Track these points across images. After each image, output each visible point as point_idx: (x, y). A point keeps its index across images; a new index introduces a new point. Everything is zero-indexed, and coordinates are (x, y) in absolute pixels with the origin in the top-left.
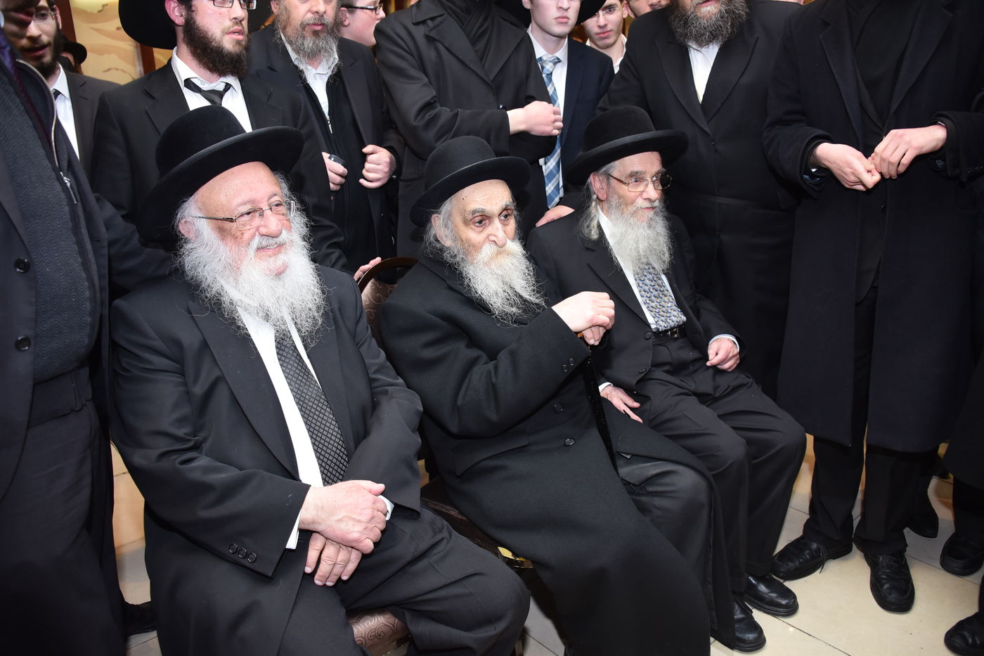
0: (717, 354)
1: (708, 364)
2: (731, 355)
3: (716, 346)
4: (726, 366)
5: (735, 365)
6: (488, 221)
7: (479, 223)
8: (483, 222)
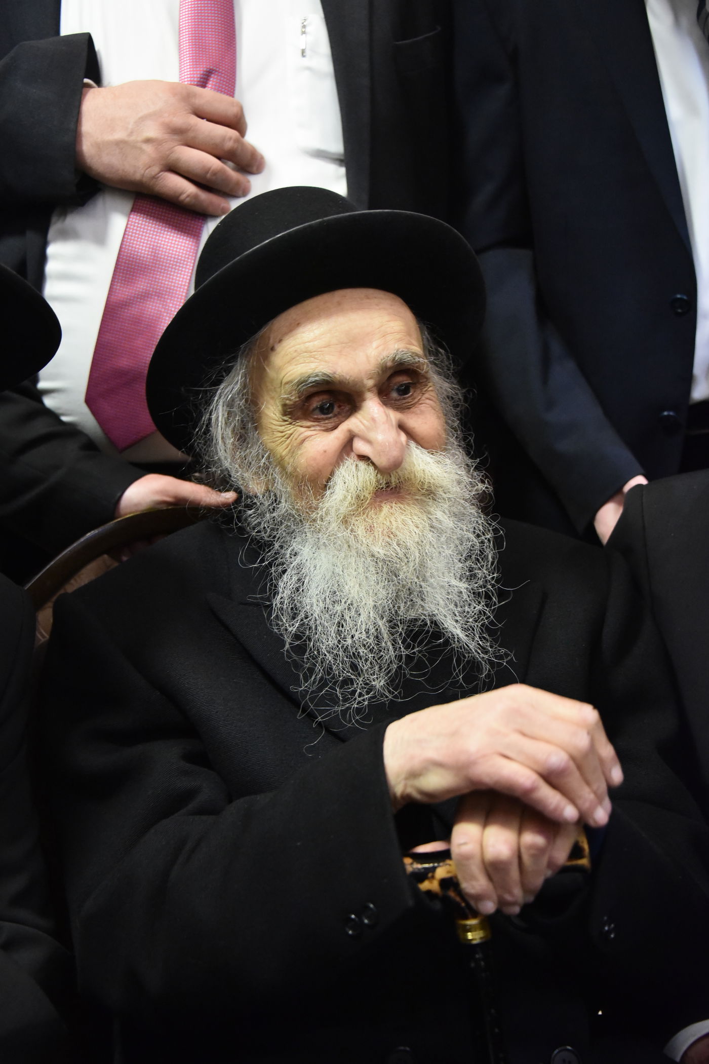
6: (347, 408)
7: (325, 410)
8: (336, 409)
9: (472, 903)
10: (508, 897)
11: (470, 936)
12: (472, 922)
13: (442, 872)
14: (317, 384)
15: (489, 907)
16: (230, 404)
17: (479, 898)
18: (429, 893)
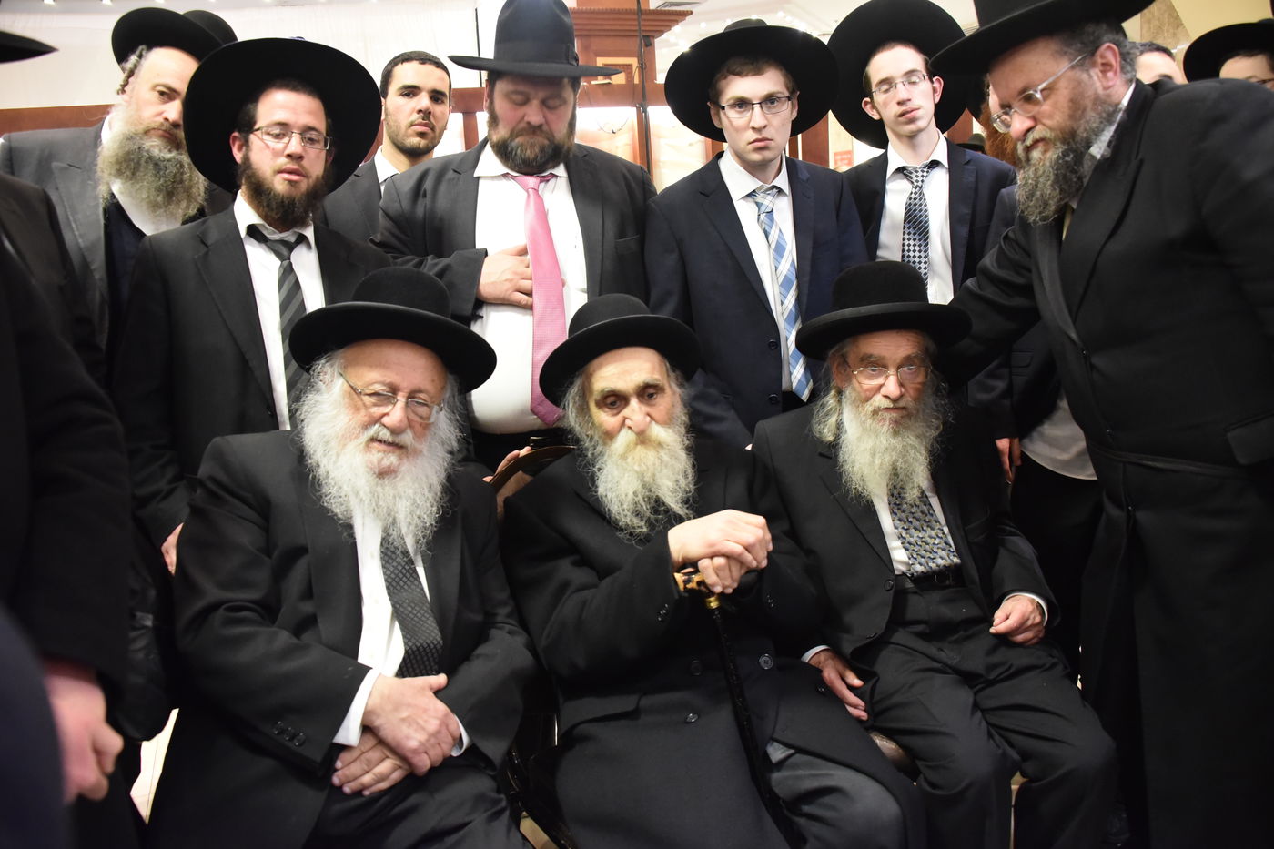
0: (1007, 618)
1: (992, 630)
2: (1029, 623)
3: (1010, 607)
4: (1020, 638)
5: (1036, 640)
6: (623, 403)
7: (613, 404)
8: (618, 403)
9: (711, 588)
10: (727, 583)
11: (712, 605)
12: (712, 599)
13: (696, 578)
14: (608, 392)
15: (718, 589)
16: (574, 398)
17: (714, 585)
18: (692, 589)
